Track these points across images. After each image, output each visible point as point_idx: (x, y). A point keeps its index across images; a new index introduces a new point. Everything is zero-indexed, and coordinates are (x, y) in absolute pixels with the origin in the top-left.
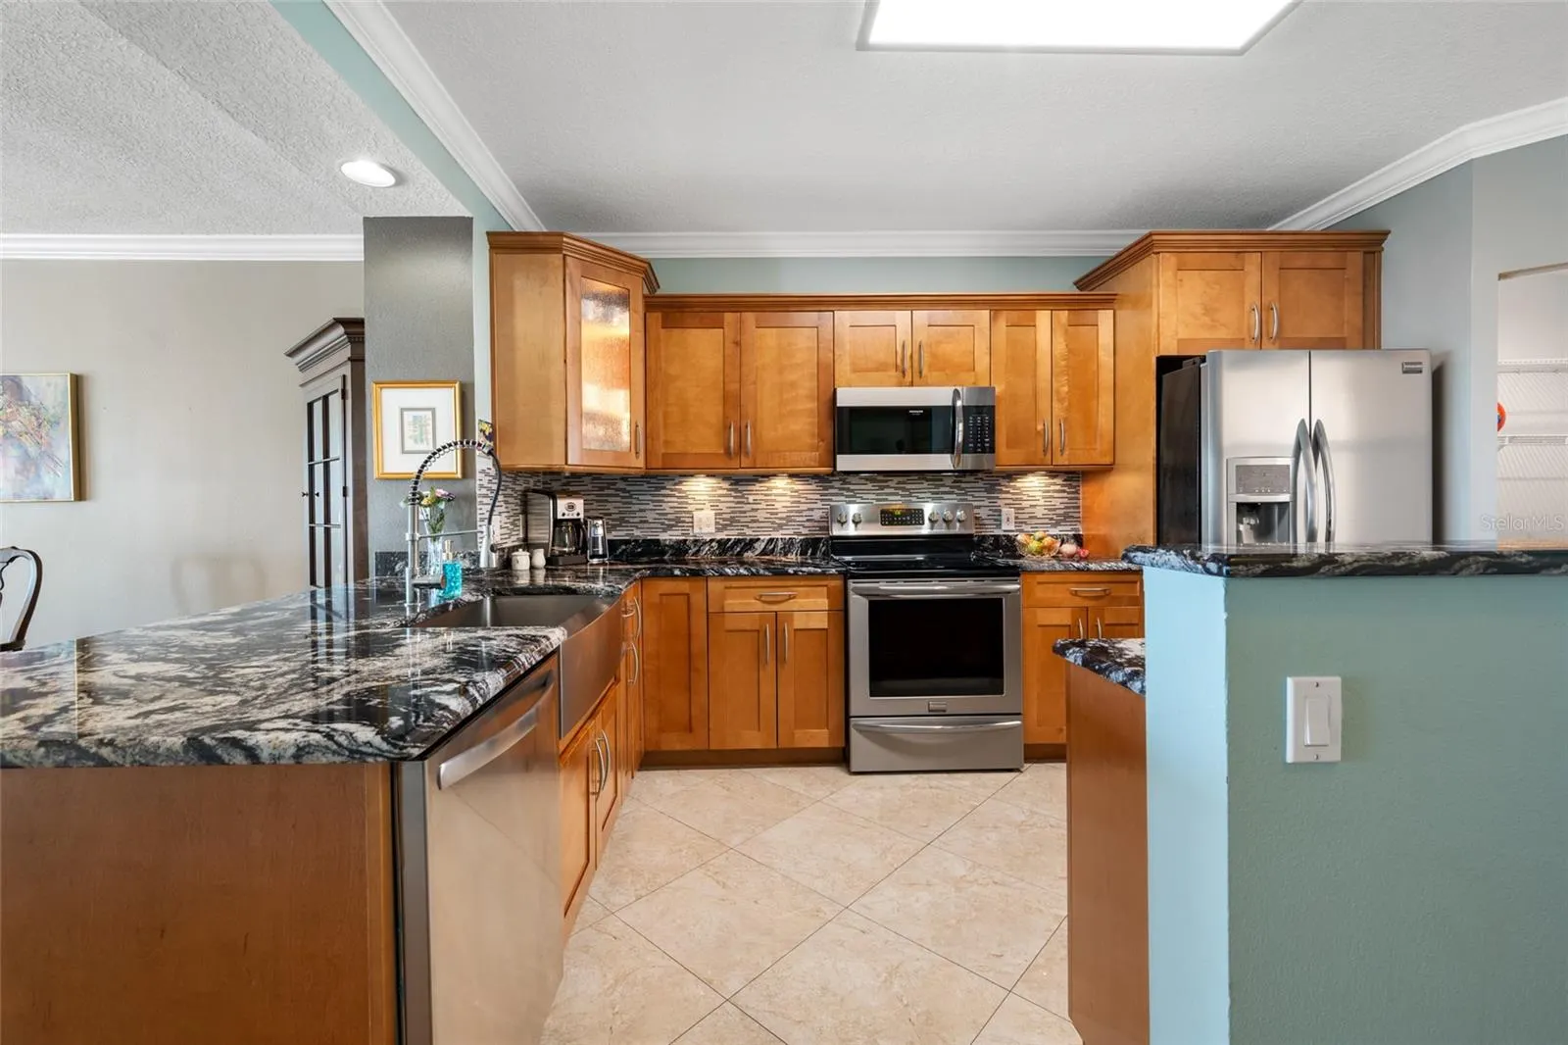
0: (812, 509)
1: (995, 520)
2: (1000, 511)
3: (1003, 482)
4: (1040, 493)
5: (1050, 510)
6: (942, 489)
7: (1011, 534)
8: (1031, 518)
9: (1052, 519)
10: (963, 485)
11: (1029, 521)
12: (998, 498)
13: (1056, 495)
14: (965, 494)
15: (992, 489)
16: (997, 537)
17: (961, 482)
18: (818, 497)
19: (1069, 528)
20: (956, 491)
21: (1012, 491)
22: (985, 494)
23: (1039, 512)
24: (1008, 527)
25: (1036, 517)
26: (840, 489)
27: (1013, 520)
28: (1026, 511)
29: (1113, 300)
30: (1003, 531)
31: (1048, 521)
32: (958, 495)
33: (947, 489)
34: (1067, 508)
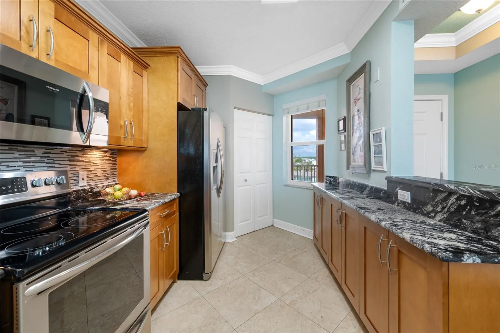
1: (75, 180)
2: (78, 173)
3: (80, 154)
4: (100, 162)
5: (104, 171)
6: (33, 159)
7: (85, 188)
8: (95, 176)
9: (105, 176)
10: (52, 156)
11: (94, 179)
12: (76, 165)
13: (107, 162)
14: (54, 162)
15: (72, 159)
16: (77, 191)
17: (50, 153)
19: (112, 180)
20: (46, 160)
21: (85, 160)
22: (68, 163)
23: (99, 172)
24: (83, 184)
25: (97, 176)
27: (85, 179)
28: (93, 172)
29: (148, 68)
30: (81, 187)
31: (103, 178)
32: (47, 163)
33: (38, 159)
34: (111, 169)
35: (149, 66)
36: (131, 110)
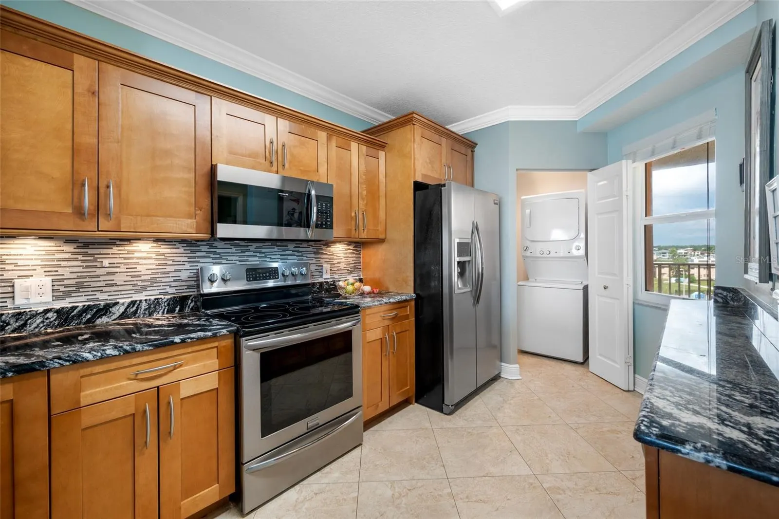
0: (180, 271)
1: (320, 272)
2: (322, 266)
3: (324, 248)
4: (343, 255)
5: (347, 265)
6: (287, 252)
7: (328, 280)
8: (338, 270)
9: (348, 270)
10: (301, 250)
11: (337, 272)
12: (321, 258)
13: (350, 255)
14: (302, 256)
15: (317, 252)
16: (321, 283)
17: (299, 247)
18: (186, 259)
19: (356, 275)
20: (296, 254)
21: (328, 254)
22: (313, 256)
23: (342, 266)
24: (327, 277)
25: (341, 270)
26: (207, 252)
27: (329, 271)
28: (336, 265)
29: (385, 146)
30: (325, 279)
31: (346, 271)
32: (297, 256)
33: (290, 252)
34: (355, 263)
35: (387, 144)
36: (363, 199)
